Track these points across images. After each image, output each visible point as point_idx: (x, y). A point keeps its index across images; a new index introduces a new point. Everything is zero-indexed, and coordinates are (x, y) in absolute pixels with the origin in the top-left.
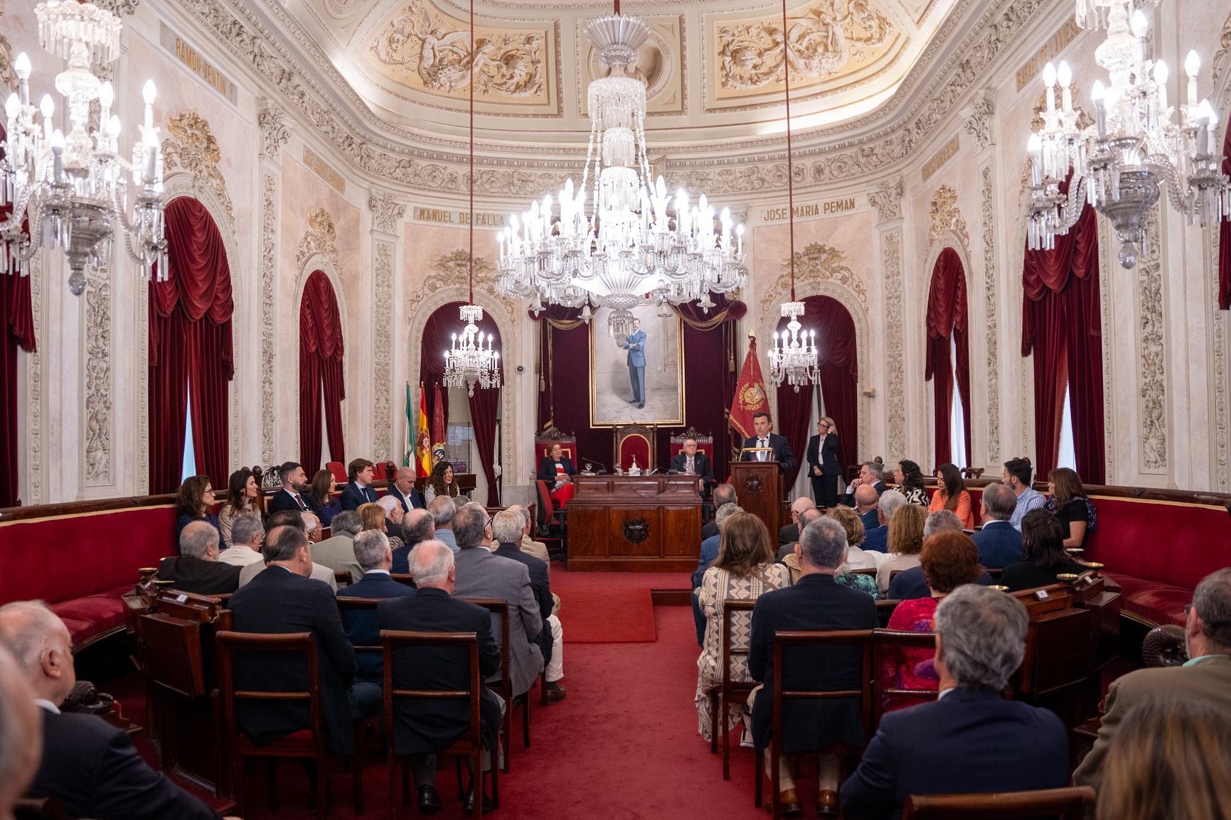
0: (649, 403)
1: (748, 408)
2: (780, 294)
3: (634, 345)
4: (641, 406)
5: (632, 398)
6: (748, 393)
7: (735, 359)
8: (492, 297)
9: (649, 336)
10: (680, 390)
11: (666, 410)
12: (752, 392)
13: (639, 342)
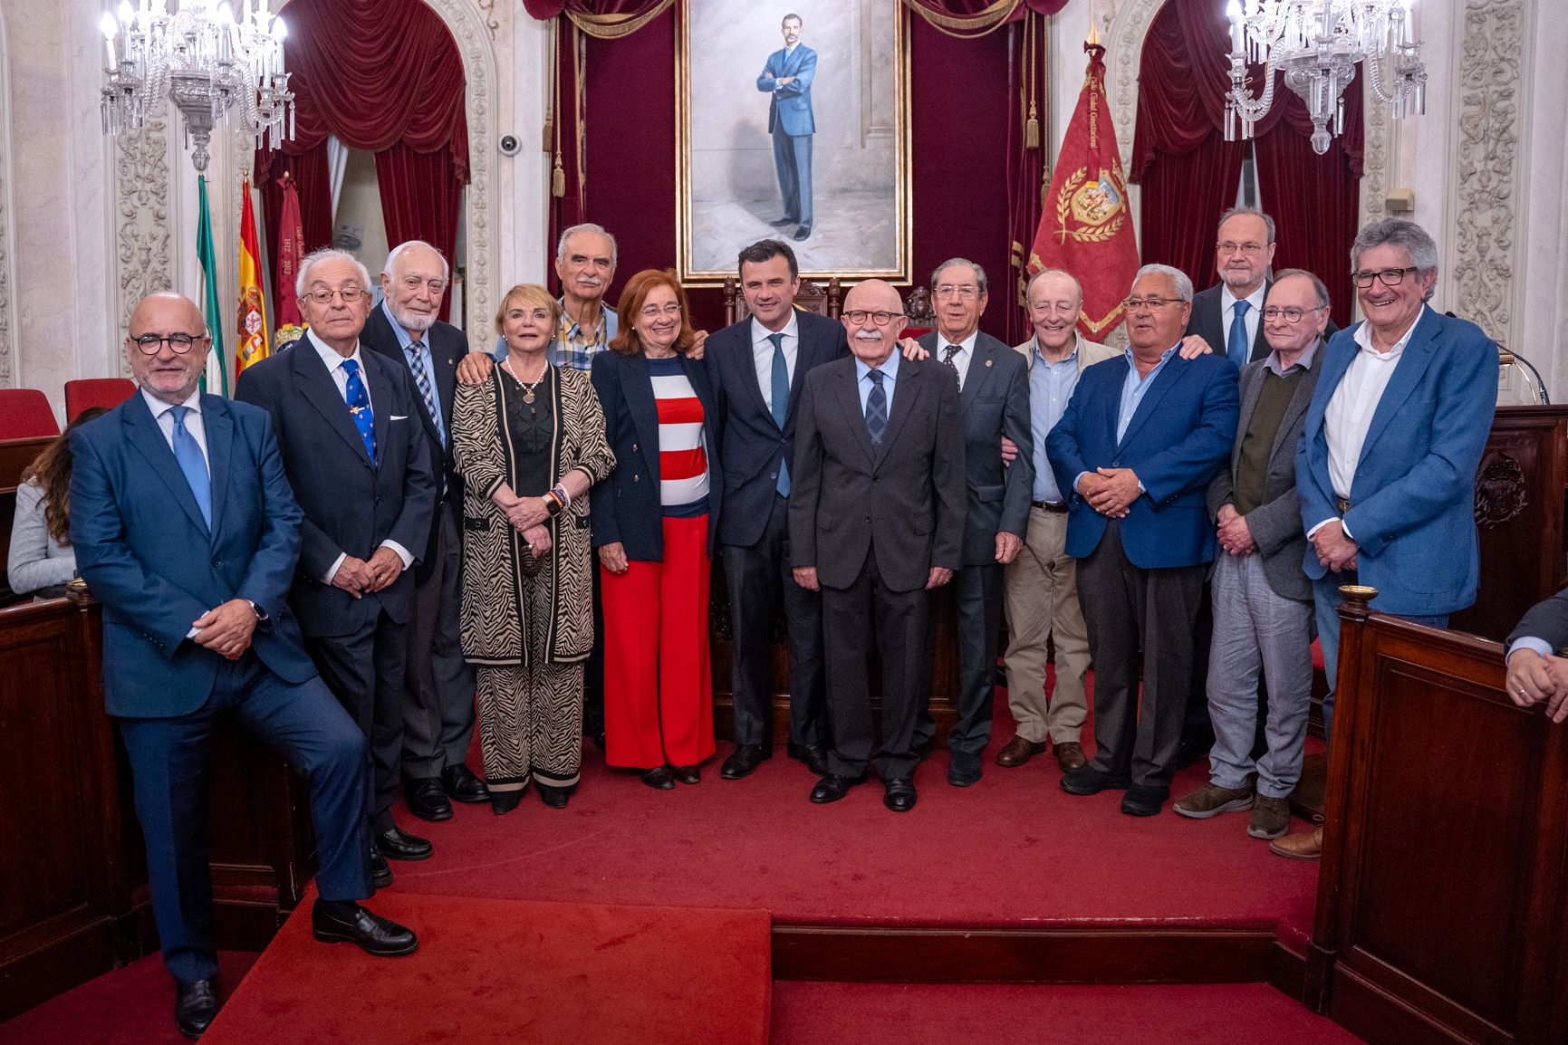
0: (820, 226)
1: (1081, 235)
3: (787, 80)
4: (802, 234)
5: (780, 212)
6: (1080, 196)
7: (1041, 117)
9: (825, 59)
10: (899, 194)
11: (864, 243)
12: (1093, 193)
13: (799, 71)
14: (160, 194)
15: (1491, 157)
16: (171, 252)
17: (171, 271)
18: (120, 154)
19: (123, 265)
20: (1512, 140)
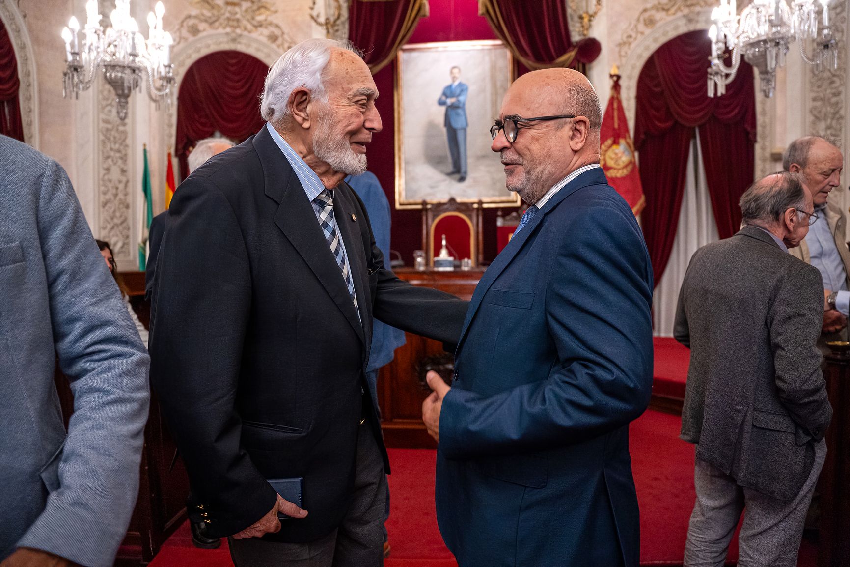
0: (472, 175)
1: (611, 174)
2: (642, 33)
3: (453, 100)
4: (462, 179)
5: (450, 168)
6: (610, 153)
8: (274, 46)
9: (472, 89)
11: (494, 184)
12: (617, 151)
13: (459, 95)
14: (124, 158)
15: (829, 127)
16: (130, 189)
17: (129, 200)
18: (102, 137)
19: (102, 196)
20: (841, 118)
